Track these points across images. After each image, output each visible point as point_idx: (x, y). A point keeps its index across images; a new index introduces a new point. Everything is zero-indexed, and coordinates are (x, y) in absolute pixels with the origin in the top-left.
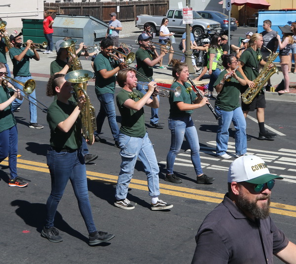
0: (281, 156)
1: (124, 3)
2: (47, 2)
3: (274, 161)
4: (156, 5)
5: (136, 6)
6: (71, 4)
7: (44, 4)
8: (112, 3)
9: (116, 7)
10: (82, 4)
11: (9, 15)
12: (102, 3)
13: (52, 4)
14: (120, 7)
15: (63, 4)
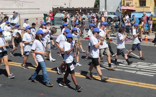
0: (138, 65)
1: (83, 8)
2: (54, 8)
3: (136, 66)
4: (95, 9)
5: (87, 10)
6: (63, 9)
7: (53, 9)
8: (78, 9)
9: (80, 10)
10: (67, 9)
12: (75, 8)
13: (56, 9)
14: (81, 10)
15: (60, 9)
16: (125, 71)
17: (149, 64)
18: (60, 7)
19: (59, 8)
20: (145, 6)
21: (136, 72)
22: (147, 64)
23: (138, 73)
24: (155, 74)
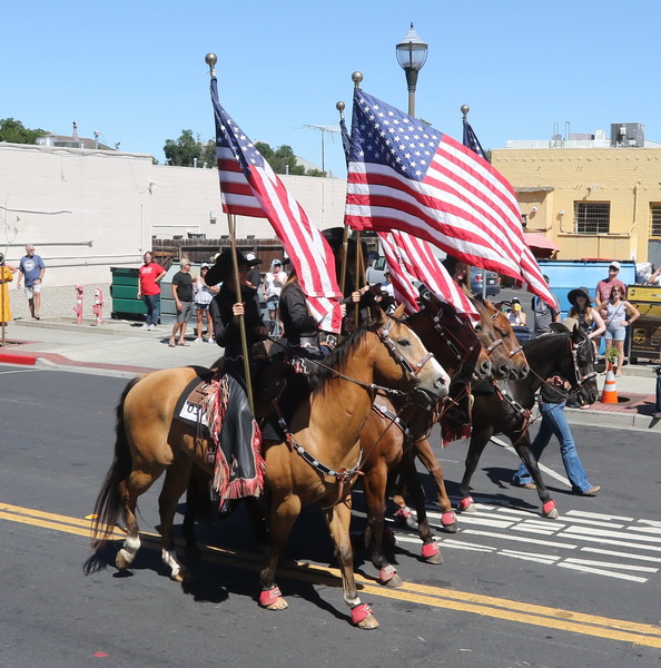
0: (569, 524)
2: (158, 238)
3: (557, 532)
6: (201, 242)
7: (153, 243)
10: (221, 243)
11: (90, 261)
12: (258, 242)
13: (167, 242)
15: (187, 242)
16: (506, 553)
17: (627, 524)
18: (190, 235)
19: (186, 238)
20: (607, 231)
21: (560, 561)
22: (612, 521)
23: (571, 564)
24: (654, 570)
